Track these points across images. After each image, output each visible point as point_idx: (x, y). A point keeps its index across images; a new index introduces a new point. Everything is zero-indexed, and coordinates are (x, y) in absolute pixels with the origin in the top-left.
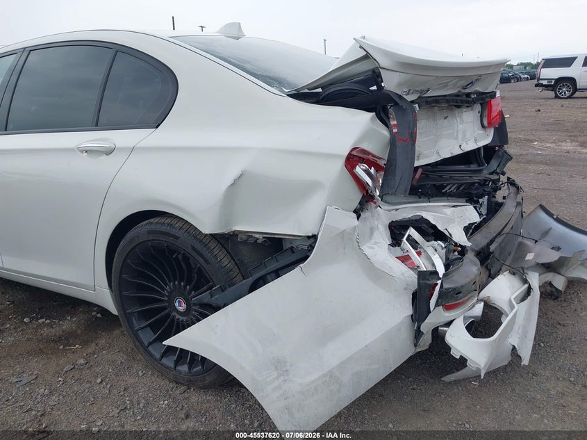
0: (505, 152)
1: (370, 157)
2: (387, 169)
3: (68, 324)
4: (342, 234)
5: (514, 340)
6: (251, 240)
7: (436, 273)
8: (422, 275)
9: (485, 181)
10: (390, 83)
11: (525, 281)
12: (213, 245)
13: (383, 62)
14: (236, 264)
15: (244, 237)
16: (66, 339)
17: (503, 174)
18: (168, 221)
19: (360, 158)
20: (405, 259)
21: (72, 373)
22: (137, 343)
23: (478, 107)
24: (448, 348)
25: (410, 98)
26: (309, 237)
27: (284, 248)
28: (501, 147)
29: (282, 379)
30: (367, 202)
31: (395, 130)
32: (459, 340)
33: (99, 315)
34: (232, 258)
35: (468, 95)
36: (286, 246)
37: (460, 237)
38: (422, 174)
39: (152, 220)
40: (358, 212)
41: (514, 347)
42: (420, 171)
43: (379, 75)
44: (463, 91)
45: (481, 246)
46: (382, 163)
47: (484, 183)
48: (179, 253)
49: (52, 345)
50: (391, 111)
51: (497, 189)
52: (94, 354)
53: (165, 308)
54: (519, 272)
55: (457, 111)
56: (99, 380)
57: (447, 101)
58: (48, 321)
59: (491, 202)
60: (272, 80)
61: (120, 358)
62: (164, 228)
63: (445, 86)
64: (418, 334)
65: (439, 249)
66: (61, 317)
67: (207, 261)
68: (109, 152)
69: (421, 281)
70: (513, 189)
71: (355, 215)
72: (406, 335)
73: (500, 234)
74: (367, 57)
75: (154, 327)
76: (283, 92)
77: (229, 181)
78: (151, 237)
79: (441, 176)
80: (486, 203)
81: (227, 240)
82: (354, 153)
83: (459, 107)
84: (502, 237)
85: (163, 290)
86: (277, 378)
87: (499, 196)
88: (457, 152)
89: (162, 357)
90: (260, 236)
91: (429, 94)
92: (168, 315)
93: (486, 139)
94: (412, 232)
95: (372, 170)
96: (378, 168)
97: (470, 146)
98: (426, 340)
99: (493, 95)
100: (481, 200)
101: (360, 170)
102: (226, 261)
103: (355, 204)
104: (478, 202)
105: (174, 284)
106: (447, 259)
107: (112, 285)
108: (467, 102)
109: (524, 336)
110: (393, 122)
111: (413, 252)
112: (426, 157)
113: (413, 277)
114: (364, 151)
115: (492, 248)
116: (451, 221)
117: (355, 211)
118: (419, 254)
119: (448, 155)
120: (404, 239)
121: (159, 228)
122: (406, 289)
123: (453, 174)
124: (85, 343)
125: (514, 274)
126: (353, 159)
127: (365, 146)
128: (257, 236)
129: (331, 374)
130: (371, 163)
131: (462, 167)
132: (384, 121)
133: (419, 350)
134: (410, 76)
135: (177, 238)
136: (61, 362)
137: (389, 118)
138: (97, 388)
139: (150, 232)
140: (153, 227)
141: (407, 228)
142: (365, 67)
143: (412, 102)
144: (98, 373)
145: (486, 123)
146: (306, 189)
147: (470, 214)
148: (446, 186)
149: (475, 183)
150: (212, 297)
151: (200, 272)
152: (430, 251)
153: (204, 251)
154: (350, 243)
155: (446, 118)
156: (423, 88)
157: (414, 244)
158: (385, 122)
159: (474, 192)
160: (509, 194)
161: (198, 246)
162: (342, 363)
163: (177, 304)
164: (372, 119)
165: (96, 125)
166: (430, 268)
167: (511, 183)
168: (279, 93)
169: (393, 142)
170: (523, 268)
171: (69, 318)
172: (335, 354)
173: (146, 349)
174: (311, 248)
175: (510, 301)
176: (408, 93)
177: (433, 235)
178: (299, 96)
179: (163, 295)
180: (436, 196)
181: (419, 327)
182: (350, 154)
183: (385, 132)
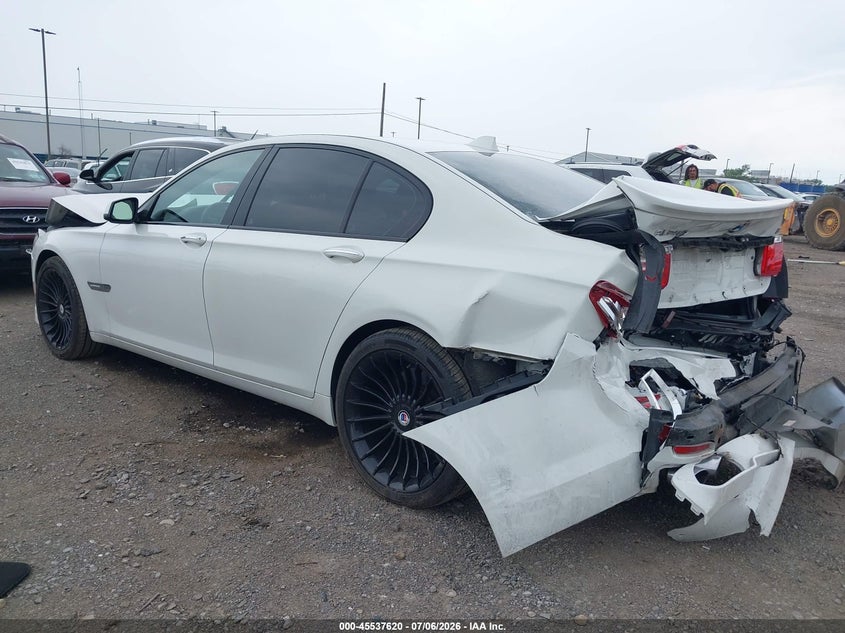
0: (784, 306)
1: (616, 292)
2: (631, 305)
3: (269, 434)
4: (579, 361)
5: (753, 504)
6: (487, 359)
7: (669, 414)
8: (654, 412)
9: (753, 336)
10: (644, 223)
11: (777, 446)
12: (448, 360)
13: (638, 203)
14: (468, 382)
15: (480, 356)
16: (271, 448)
17: (779, 331)
18: (406, 332)
19: (606, 291)
20: (643, 400)
21: (280, 479)
22: (352, 454)
23: (751, 252)
24: (673, 490)
25: (661, 239)
26: (544, 362)
27: (517, 371)
28: (779, 299)
29: (504, 487)
30: (608, 336)
31: (644, 269)
32: (686, 485)
33: (302, 430)
34: (465, 376)
35: (738, 238)
36: (520, 369)
37: (708, 389)
38: (674, 317)
39: (390, 330)
40: (597, 344)
41: (752, 511)
42: (673, 314)
43: (633, 215)
44: (730, 234)
45: (732, 404)
46: (628, 299)
47: (750, 338)
48: (413, 365)
49: (256, 451)
50: (642, 249)
51: (769, 347)
52: (300, 465)
53: (386, 421)
54: (771, 437)
55: (723, 254)
56: (308, 488)
57: (709, 244)
58: (248, 429)
59: (759, 362)
60: (525, 207)
61: (327, 472)
62: (401, 339)
63: (708, 228)
64: (645, 473)
65: (679, 394)
66: (262, 428)
67: (441, 375)
68: (356, 260)
69: (653, 420)
70: (790, 350)
71: (594, 346)
72: (632, 472)
73: (758, 394)
74: (623, 196)
75: (370, 441)
76: (536, 220)
77: (474, 299)
78: (388, 346)
79: (698, 324)
80: (752, 362)
81: (462, 356)
82: (599, 285)
83: (725, 250)
84: (759, 398)
85: (388, 401)
86: (501, 485)
87: (770, 356)
88: (718, 298)
89: (376, 472)
90: (496, 356)
91: (686, 236)
92: (389, 428)
93: (759, 288)
94: (653, 374)
95: (616, 305)
96: (623, 303)
97: (737, 294)
98: (653, 483)
99: (770, 240)
100: (745, 358)
101: (603, 303)
102: (459, 377)
103: (596, 335)
104: (742, 359)
105: (401, 397)
106: (687, 406)
107: (338, 391)
108: (735, 246)
109: (766, 502)
110: (643, 261)
111: (651, 395)
112: (680, 299)
113: (645, 415)
114: (610, 285)
115: (744, 407)
116: (701, 371)
117: (594, 342)
118: (657, 397)
119: (708, 301)
120: (643, 379)
121: (397, 338)
122: (637, 425)
123: (713, 323)
124: (289, 454)
125: (766, 438)
126: (597, 292)
127: (611, 280)
128: (493, 355)
129: (551, 493)
130: (615, 298)
131: (727, 317)
132: (634, 257)
133: (644, 492)
134: (665, 218)
135: (414, 349)
136: (268, 467)
137: (639, 256)
138: (307, 495)
139: (387, 341)
140: (391, 337)
141: (647, 369)
142: (620, 205)
143: (666, 242)
144: (306, 482)
145: (759, 271)
146: (548, 315)
147: (726, 368)
148: (703, 336)
149: (739, 336)
150: (443, 407)
151: (431, 385)
152: (670, 396)
153: (439, 366)
154: (586, 371)
155: (708, 261)
156: (679, 229)
157: (654, 387)
158: (635, 260)
159: (736, 347)
160: (783, 355)
161: (434, 359)
162: (564, 485)
163: (400, 418)
164: (621, 256)
165: (344, 232)
166: (665, 409)
167: (790, 343)
168: (532, 221)
169: (640, 280)
170: (776, 433)
171: (270, 429)
172: (558, 475)
173: (360, 460)
174: (546, 372)
175: (752, 459)
176: (662, 234)
177: (676, 381)
178: (552, 225)
179: (387, 407)
180: (692, 345)
181: (646, 466)
182: (595, 286)
183: (634, 269)
